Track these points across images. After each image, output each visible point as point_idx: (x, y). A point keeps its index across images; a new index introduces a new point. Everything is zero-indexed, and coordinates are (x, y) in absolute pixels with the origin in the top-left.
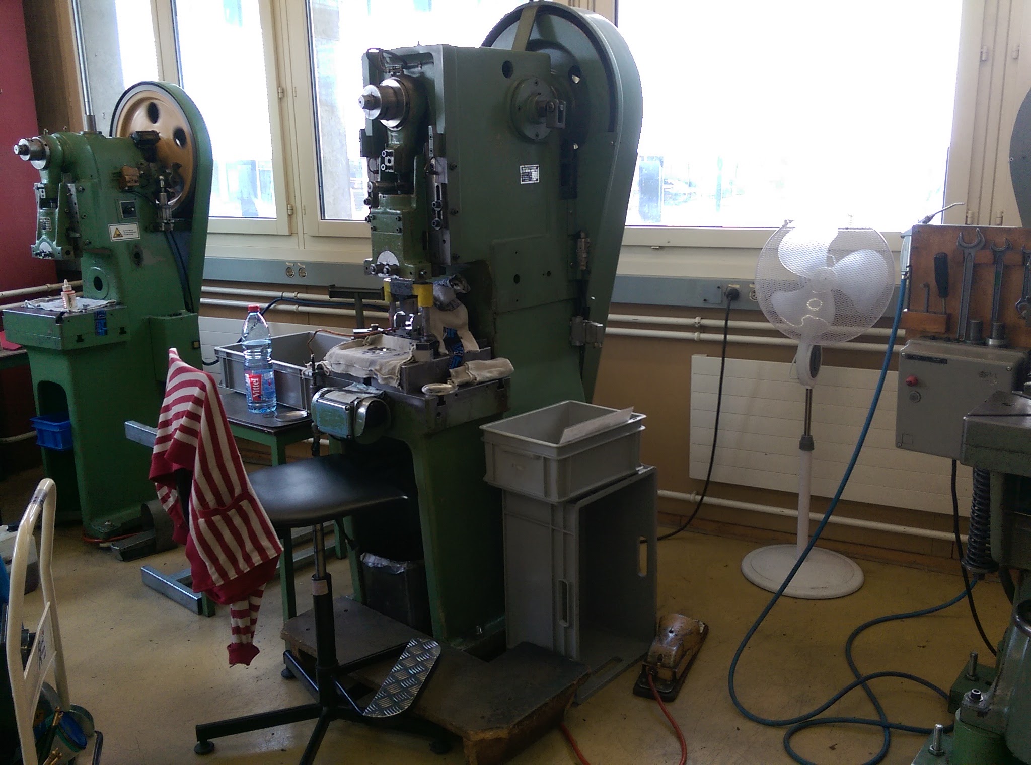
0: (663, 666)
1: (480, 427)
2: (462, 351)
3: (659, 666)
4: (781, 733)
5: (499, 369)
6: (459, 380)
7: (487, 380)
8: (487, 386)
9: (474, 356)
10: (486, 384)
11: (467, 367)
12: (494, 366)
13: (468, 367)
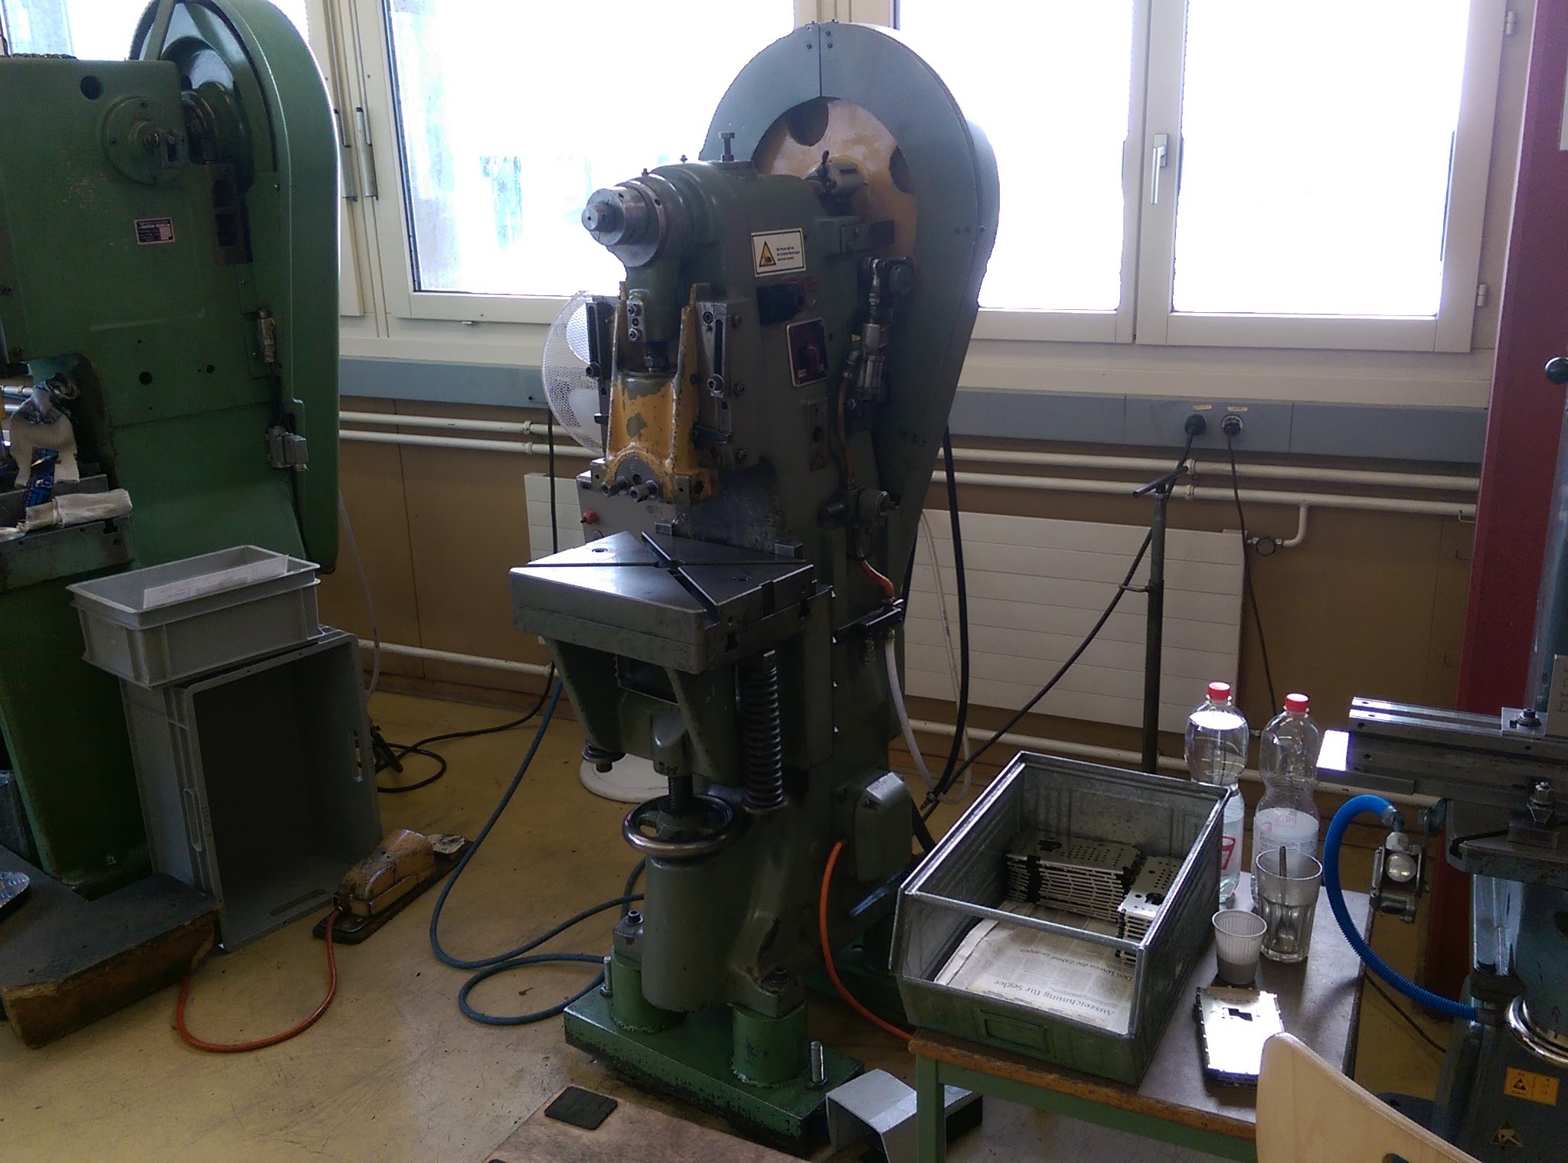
0: (356, 898)
1: (67, 588)
2: (49, 481)
3: (351, 899)
4: (464, 977)
5: (106, 505)
6: (33, 523)
7: (85, 521)
8: (82, 530)
9: (70, 488)
10: (79, 526)
11: (55, 504)
12: (100, 502)
13: (57, 503)
